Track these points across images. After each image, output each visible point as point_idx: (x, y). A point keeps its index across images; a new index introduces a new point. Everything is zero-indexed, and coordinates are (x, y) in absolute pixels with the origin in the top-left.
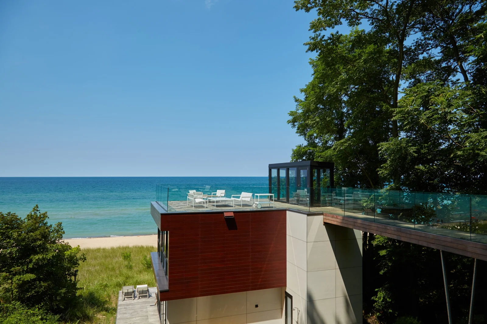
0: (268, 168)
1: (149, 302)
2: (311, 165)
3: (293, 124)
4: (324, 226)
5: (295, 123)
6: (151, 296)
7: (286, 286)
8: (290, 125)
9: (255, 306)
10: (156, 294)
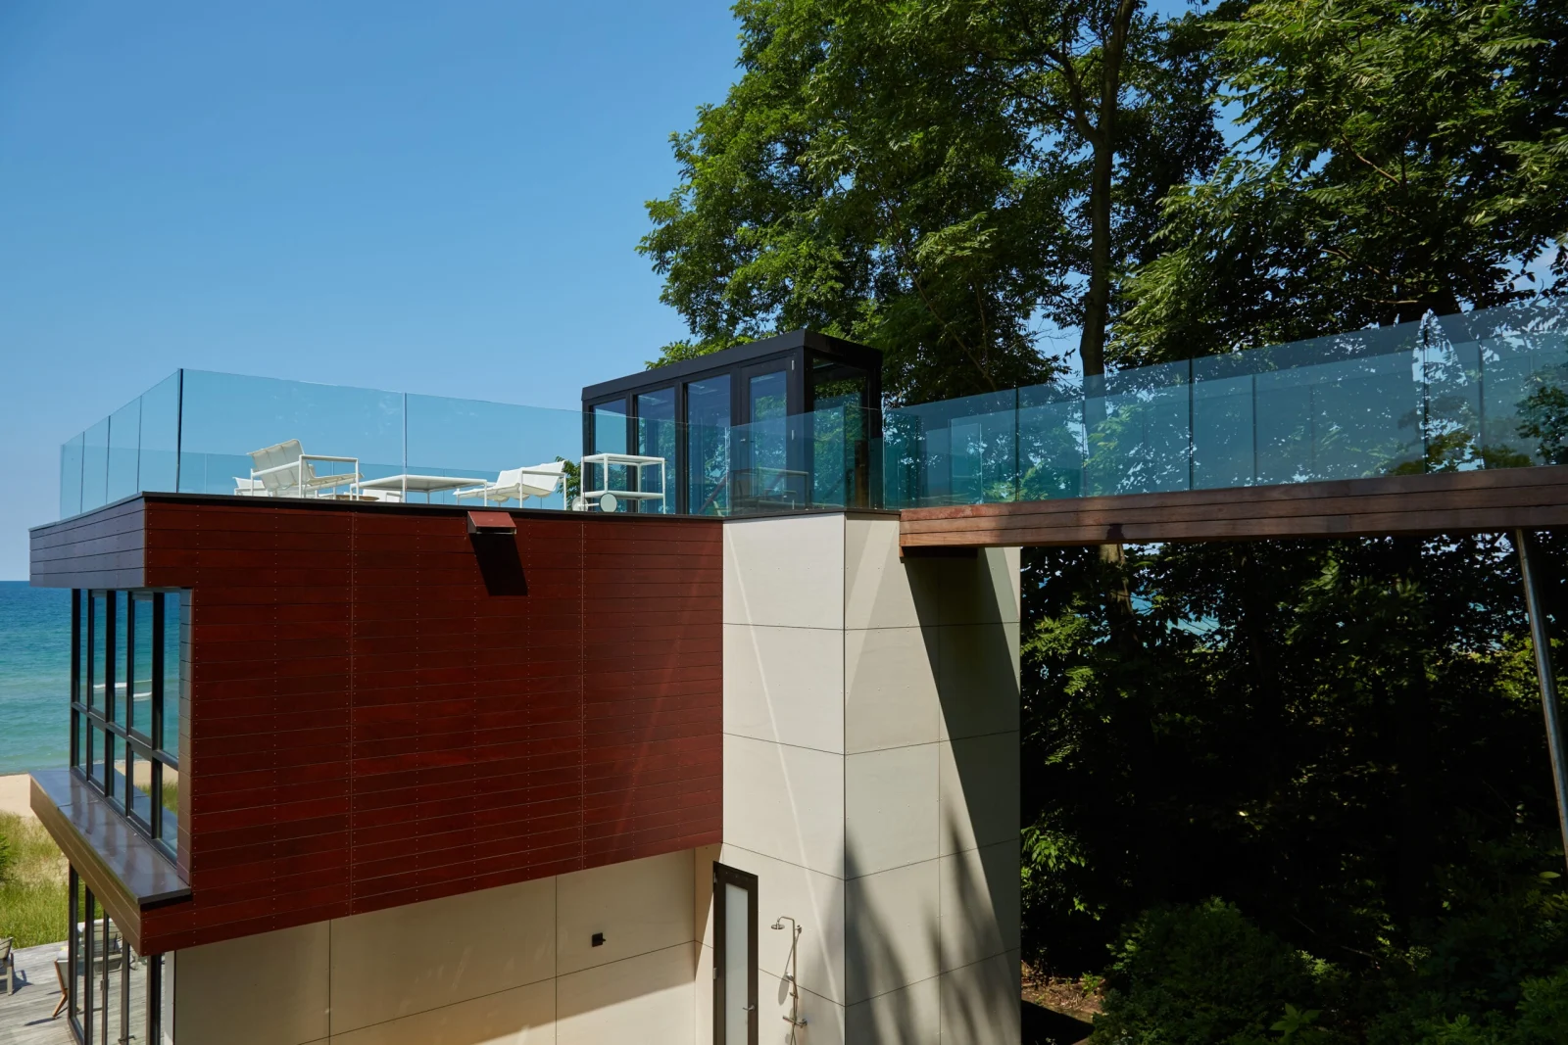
0: (581, 402)
1: (20, 1011)
2: (805, 348)
3: (660, 258)
4: (903, 565)
5: (666, 251)
6: (27, 984)
7: (719, 840)
8: (649, 260)
9: (589, 941)
10: (58, 965)
